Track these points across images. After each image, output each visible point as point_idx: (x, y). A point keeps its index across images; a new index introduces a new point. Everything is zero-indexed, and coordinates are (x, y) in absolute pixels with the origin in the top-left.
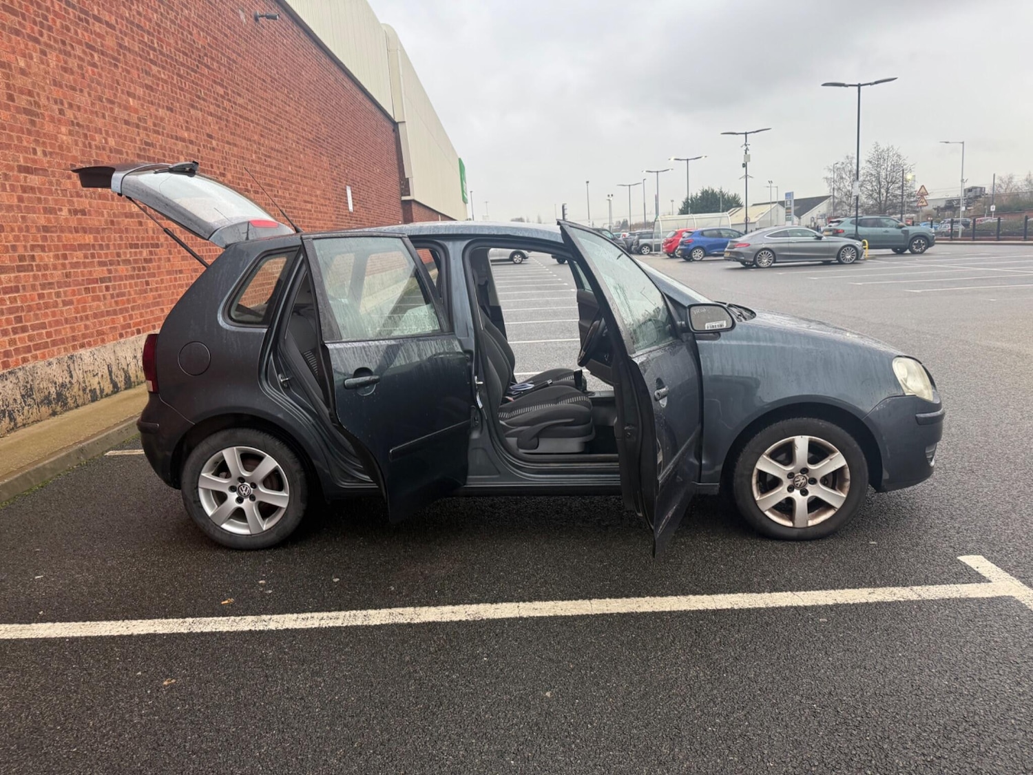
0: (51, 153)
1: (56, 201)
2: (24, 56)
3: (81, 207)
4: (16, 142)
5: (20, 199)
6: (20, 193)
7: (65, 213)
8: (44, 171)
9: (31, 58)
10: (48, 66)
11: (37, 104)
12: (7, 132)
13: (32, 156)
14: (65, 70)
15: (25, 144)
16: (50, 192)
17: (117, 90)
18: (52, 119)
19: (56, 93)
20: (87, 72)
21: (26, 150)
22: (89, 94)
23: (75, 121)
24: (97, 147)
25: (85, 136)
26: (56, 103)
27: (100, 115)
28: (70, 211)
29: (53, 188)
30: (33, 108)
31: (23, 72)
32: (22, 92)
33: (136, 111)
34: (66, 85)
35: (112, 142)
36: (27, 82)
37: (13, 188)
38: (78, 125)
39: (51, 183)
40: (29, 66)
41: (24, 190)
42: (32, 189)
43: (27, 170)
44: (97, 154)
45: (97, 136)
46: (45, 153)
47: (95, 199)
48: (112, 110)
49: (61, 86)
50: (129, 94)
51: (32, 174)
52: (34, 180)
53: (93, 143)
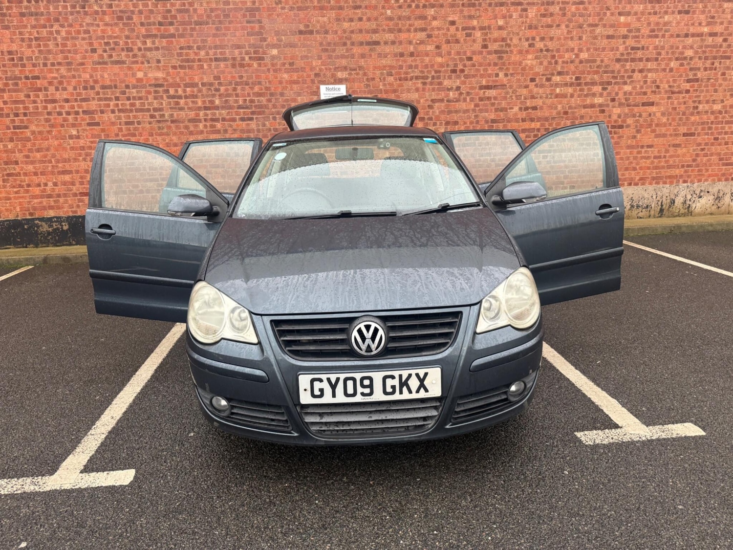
0: (512, 74)
1: (509, 104)
2: (504, 17)
3: (534, 105)
4: (482, 72)
5: (476, 105)
6: (477, 101)
7: (516, 109)
8: (503, 86)
9: (511, 17)
10: (527, 17)
11: (509, 45)
12: (477, 67)
13: (494, 78)
14: (544, 16)
15: (490, 72)
16: (505, 98)
17: (605, 14)
18: (520, 52)
19: (529, 33)
20: (569, 10)
21: (490, 76)
22: (567, 26)
23: (544, 49)
24: (563, 62)
25: (553, 57)
26: (527, 40)
27: (576, 38)
28: (520, 109)
29: (508, 96)
30: (504, 48)
31: (500, 28)
32: (495, 41)
33: (627, 25)
34: (542, 26)
35: (584, 56)
36: (504, 33)
37: (472, 100)
38: (547, 50)
39: (507, 93)
40: (507, 23)
41: (481, 99)
42: (489, 98)
43: (488, 87)
44: (562, 67)
45: (567, 55)
46: (506, 75)
47: (551, 98)
48: (592, 32)
49: (536, 28)
50: (620, 14)
51: (491, 89)
52: (492, 93)
53: (560, 61)
